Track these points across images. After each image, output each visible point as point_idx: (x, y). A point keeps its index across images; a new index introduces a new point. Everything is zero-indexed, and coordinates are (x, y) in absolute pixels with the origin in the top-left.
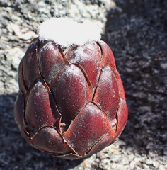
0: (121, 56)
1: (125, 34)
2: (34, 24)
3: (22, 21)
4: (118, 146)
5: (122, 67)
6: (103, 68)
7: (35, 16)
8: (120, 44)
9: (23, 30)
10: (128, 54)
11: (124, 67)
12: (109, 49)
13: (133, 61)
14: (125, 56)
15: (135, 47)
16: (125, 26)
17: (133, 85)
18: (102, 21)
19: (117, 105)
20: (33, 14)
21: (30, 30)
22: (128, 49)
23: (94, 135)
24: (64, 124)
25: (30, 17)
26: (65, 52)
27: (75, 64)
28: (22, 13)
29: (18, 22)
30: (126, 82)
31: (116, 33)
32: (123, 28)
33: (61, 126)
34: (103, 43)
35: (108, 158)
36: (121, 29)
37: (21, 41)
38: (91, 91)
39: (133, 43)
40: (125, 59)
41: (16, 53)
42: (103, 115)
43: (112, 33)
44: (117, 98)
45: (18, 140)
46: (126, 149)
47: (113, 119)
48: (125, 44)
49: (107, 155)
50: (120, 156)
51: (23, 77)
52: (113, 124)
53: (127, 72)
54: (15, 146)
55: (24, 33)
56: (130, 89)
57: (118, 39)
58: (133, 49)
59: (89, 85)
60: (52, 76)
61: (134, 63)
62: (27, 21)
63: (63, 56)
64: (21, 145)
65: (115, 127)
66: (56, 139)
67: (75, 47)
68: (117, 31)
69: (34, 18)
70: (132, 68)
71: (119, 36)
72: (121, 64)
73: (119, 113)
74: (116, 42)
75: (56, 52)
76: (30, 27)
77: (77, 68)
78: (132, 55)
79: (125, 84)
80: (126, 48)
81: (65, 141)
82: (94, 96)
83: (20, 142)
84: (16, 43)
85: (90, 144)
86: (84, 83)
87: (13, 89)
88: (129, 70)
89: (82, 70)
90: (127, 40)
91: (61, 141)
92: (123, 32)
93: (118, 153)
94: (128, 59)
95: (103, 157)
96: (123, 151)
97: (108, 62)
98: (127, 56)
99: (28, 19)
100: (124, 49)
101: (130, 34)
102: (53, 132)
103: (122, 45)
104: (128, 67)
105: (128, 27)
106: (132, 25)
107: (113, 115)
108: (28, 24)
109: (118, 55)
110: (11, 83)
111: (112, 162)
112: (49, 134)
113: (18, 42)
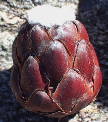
0: (93, 32)
1: (95, 13)
2: (18, 10)
3: (8, 9)
4: (96, 107)
5: (95, 41)
6: (79, 41)
7: (19, 4)
8: (91, 22)
9: (10, 17)
10: (99, 29)
11: (97, 40)
12: (83, 26)
13: (104, 35)
14: (96, 31)
15: (104, 23)
16: (95, 6)
17: (105, 55)
18: (75, 4)
19: (92, 71)
20: (18, 3)
21: (16, 15)
22: (99, 25)
23: (76, 94)
24: (52, 88)
25: (15, 5)
26: (49, 31)
27: (58, 40)
28: (8, 3)
29: (6, 10)
30: (99, 53)
31: (87, 12)
32: (93, 8)
33: (50, 89)
34: (78, 22)
35: (89, 117)
36: (91, 9)
37: (8, 26)
38: (71, 60)
39: (102, 20)
40: (97, 34)
41: (5, 36)
42: (82, 79)
43: (85, 13)
44: (92, 65)
45: (12, 109)
46: (103, 108)
47: (90, 82)
48: (96, 21)
49: (87, 115)
50: (99, 115)
51: (17, 54)
52: (90, 86)
53: (99, 44)
54: (10, 114)
55: (11, 19)
56: (103, 59)
57: (90, 17)
58: (104, 25)
59: (70, 55)
60: (41, 50)
61: (105, 37)
62: (13, 9)
63: (48, 35)
64: (15, 113)
65: (92, 89)
66: (47, 100)
67: (56, 27)
68: (88, 10)
69: (19, 6)
70: (103, 41)
71: (90, 14)
72: (94, 38)
73: (94, 77)
74: (88, 20)
75: (43, 32)
76: (16, 13)
77: (60, 43)
78: (103, 30)
79: (98, 55)
80: (97, 24)
81: (54, 101)
82: (73, 64)
83: (13, 111)
84: (5, 28)
85: (73, 103)
86: (66, 54)
87: (4, 66)
88: (101, 43)
89: (63, 44)
90: (98, 18)
91: (51, 101)
92: (93, 11)
93: (97, 112)
94: (99, 34)
95: (85, 116)
96: (101, 111)
97: (82, 37)
98: (99, 31)
99: (14, 7)
100: (95, 25)
101: (100, 13)
102: (44, 94)
103: (94, 22)
104: (100, 41)
105: (98, 7)
106: (100, 4)
107: (90, 79)
108: (13, 11)
109: (91, 31)
110: (2, 62)
111: (92, 120)
112: (41, 96)
113: (6, 26)
